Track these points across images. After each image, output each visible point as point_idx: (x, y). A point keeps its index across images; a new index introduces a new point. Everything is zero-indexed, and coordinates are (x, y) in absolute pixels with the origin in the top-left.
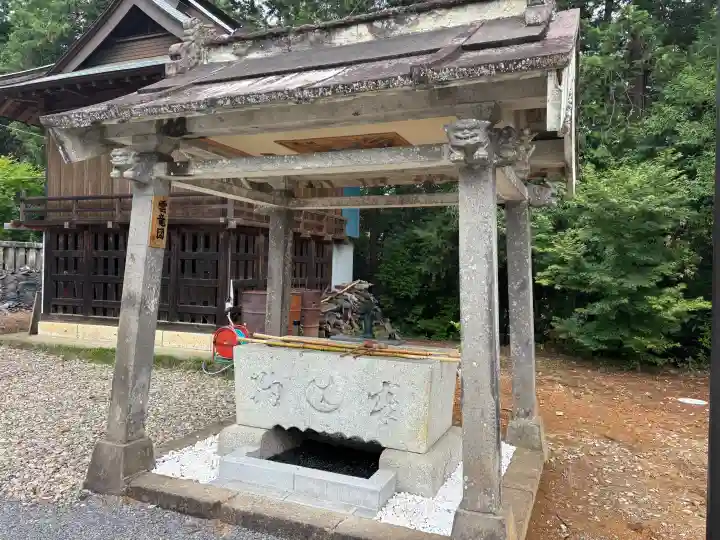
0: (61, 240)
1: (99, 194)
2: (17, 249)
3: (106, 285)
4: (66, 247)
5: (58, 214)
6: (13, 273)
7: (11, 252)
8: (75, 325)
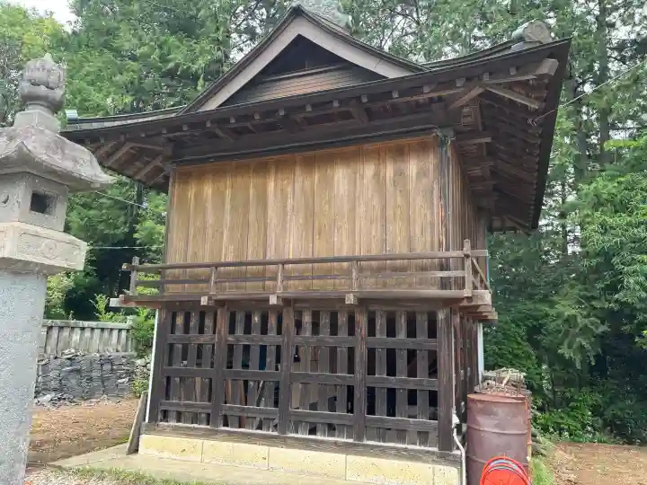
0: (180, 320)
1: (244, 260)
2: (61, 328)
3: (246, 383)
4: (187, 329)
5: (180, 286)
6: (56, 358)
7: (55, 332)
8: (198, 442)
